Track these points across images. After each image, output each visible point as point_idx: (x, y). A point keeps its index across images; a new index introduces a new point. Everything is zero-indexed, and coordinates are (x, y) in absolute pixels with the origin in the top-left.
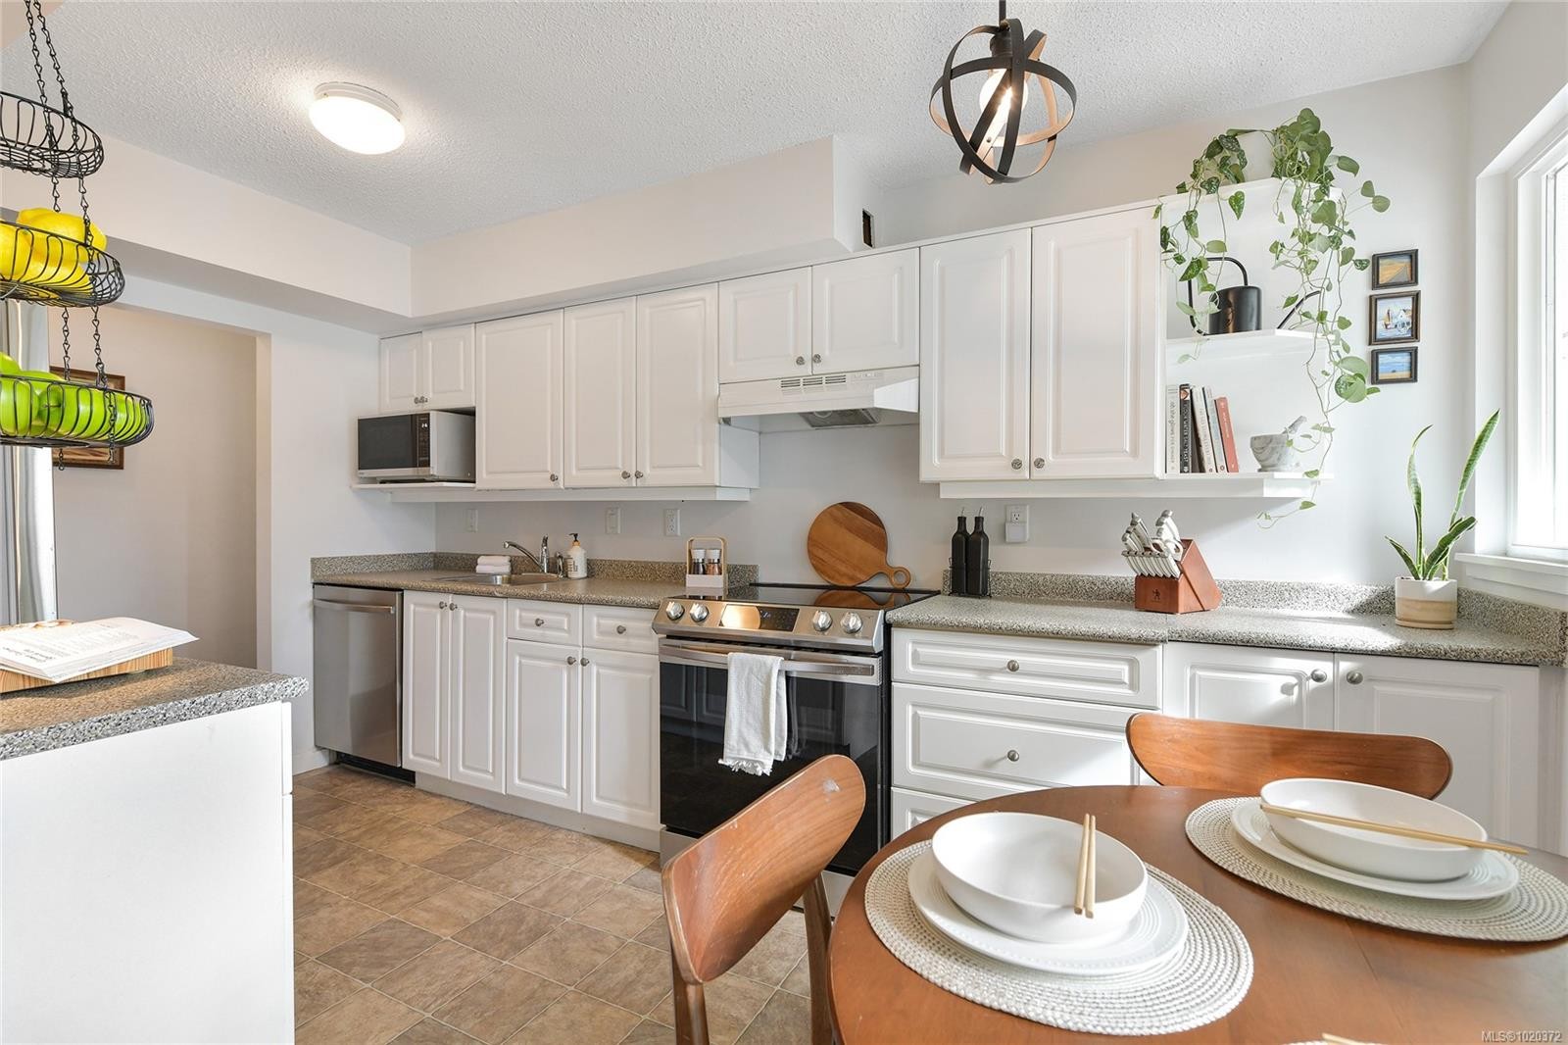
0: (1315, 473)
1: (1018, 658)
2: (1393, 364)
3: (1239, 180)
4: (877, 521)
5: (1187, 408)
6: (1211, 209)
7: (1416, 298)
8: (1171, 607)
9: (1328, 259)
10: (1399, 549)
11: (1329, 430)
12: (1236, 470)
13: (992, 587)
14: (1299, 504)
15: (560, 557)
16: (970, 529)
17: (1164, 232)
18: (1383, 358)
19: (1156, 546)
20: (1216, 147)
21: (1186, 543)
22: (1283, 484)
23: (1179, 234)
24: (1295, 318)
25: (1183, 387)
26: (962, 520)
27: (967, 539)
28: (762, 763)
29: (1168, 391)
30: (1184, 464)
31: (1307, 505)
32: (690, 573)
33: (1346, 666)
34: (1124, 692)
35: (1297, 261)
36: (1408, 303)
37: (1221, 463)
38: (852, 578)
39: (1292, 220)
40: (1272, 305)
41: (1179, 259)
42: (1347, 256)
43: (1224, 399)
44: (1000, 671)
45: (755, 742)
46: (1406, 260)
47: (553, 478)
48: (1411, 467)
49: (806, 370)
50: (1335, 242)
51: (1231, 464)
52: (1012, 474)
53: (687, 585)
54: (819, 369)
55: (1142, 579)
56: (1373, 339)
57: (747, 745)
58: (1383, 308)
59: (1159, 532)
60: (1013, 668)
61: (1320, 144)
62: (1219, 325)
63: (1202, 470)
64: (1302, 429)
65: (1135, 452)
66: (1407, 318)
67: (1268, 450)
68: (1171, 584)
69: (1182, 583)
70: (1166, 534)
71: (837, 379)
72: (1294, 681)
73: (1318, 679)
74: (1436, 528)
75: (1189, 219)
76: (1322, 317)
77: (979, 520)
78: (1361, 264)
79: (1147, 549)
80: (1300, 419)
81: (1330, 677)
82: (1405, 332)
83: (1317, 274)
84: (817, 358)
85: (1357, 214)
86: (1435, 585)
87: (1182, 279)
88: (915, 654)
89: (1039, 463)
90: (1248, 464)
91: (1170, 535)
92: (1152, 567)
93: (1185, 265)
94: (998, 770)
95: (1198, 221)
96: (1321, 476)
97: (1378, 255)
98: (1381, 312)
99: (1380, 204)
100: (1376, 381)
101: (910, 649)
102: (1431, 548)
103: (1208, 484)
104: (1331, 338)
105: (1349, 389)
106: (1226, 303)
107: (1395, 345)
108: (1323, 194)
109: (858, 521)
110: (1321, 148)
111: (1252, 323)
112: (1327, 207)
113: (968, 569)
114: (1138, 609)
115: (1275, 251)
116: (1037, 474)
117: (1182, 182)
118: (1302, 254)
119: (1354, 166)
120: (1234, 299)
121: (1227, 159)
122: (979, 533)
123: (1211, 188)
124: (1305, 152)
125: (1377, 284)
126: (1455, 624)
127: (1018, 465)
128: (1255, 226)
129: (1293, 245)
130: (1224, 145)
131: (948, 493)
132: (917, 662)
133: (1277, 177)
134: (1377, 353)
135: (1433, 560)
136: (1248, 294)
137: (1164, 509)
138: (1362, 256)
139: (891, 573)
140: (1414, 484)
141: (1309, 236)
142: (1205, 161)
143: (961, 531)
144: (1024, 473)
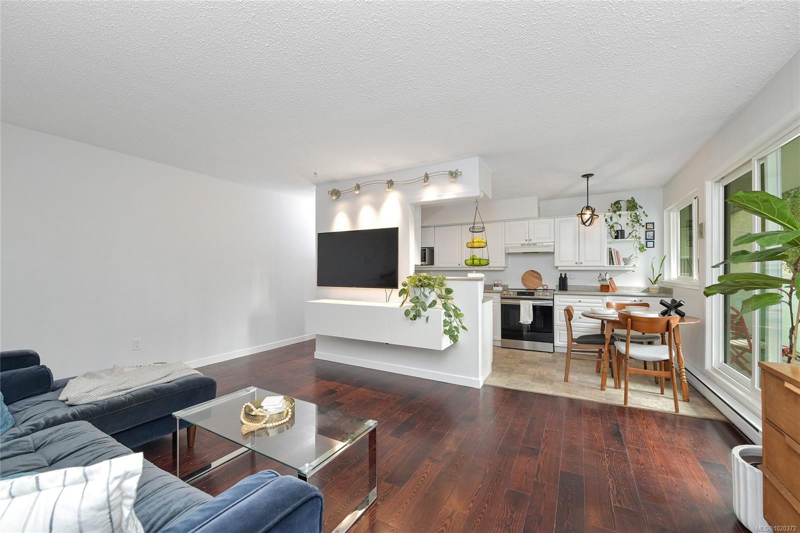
1: (581, 300)
2: (650, 244)
3: (619, 210)
4: (539, 274)
5: (611, 253)
6: (615, 216)
7: (654, 231)
8: (608, 291)
9: (637, 225)
10: (649, 279)
11: (637, 257)
16: (563, 276)
17: (606, 219)
18: (648, 243)
19: (605, 279)
20: (615, 203)
21: (611, 278)
22: (629, 267)
23: (609, 220)
24: (631, 236)
25: (610, 249)
26: (561, 274)
27: (562, 279)
28: (529, 322)
29: (607, 249)
30: (610, 263)
31: (633, 271)
33: (640, 298)
34: (601, 305)
35: (631, 226)
36: (652, 232)
37: (617, 263)
38: (536, 287)
39: (630, 219)
40: (626, 235)
41: (609, 225)
42: (641, 224)
43: (617, 251)
44: (577, 302)
45: (527, 318)
46: (652, 224)
47: (459, 265)
48: (652, 264)
49: (527, 242)
50: (638, 221)
51: (619, 264)
52: (575, 265)
53: (493, 289)
54: (530, 242)
55: (602, 286)
56: (646, 239)
57: (525, 318)
58: (648, 233)
59: (605, 276)
60: (580, 301)
62: (617, 237)
64: (633, 257)
65: (601, 261)
66: (652, 235)
67: (626, 261)
68: (608, 286)
69: (610, 286)
70: (607, 277)
71: (535, 244)
72: (631, 301)
73: (635, 301)
74: (656, 275)
75: (611, 218)
76: (636, 236)
77: (565, 274)
78: (643, 226)
79: (603, 280)
80: (632, 255)
81: (637, 301)
82: (652, 238)
83: (635, 229)
84: (531, 240)
85: (643, 217)
86: (656, 285)
87: (610, 229)
88: (559, 300)
89: (581, 263)
90: (622, 264)
91: (608, 277)
92: (604, 283)
94: (577, 321)
95: (613, 219)
96: (636, 265)
97: (647, 223)
98: (648, 234)
99: (647, 216)
100: (647, 247)
101: (558, 299)
102: (655, 279)
103: (615, 267)
104: (638, 240)
105: (642, 249)
106: (618, 233)
107: (650, 240)
108: (636, 213)
109: (534, 275)
110: (635, 204)
111: (623, 237)
112: (636, 216)
113: (563, 285)
114: (601, 291)
115: (627, 224)
116: (580, 265)
117: (609, 210)
118: (632, 224)
119: (642, 208)
120: (619, 232)
121: (618, 206)
122: (565, 277)
123: (615, 212)
124: (632, 205)
125: (647, 229)
126: (659, 293)
127: (576, 263)
128: (623, 220)
129: (630, 223)
130: (618, 202)
131: (559, 268)
132: (560, 302)
133: (627, 210)
134: (647, 242)
135: (655, 281)
136: (622, 232)
137: (606, 272)
138: (644, 224)
139: (543, 286)
140: (653, 267)
141: (633, 221)
142: (613, 206)
143: (561, 277)
144: (578, 265)
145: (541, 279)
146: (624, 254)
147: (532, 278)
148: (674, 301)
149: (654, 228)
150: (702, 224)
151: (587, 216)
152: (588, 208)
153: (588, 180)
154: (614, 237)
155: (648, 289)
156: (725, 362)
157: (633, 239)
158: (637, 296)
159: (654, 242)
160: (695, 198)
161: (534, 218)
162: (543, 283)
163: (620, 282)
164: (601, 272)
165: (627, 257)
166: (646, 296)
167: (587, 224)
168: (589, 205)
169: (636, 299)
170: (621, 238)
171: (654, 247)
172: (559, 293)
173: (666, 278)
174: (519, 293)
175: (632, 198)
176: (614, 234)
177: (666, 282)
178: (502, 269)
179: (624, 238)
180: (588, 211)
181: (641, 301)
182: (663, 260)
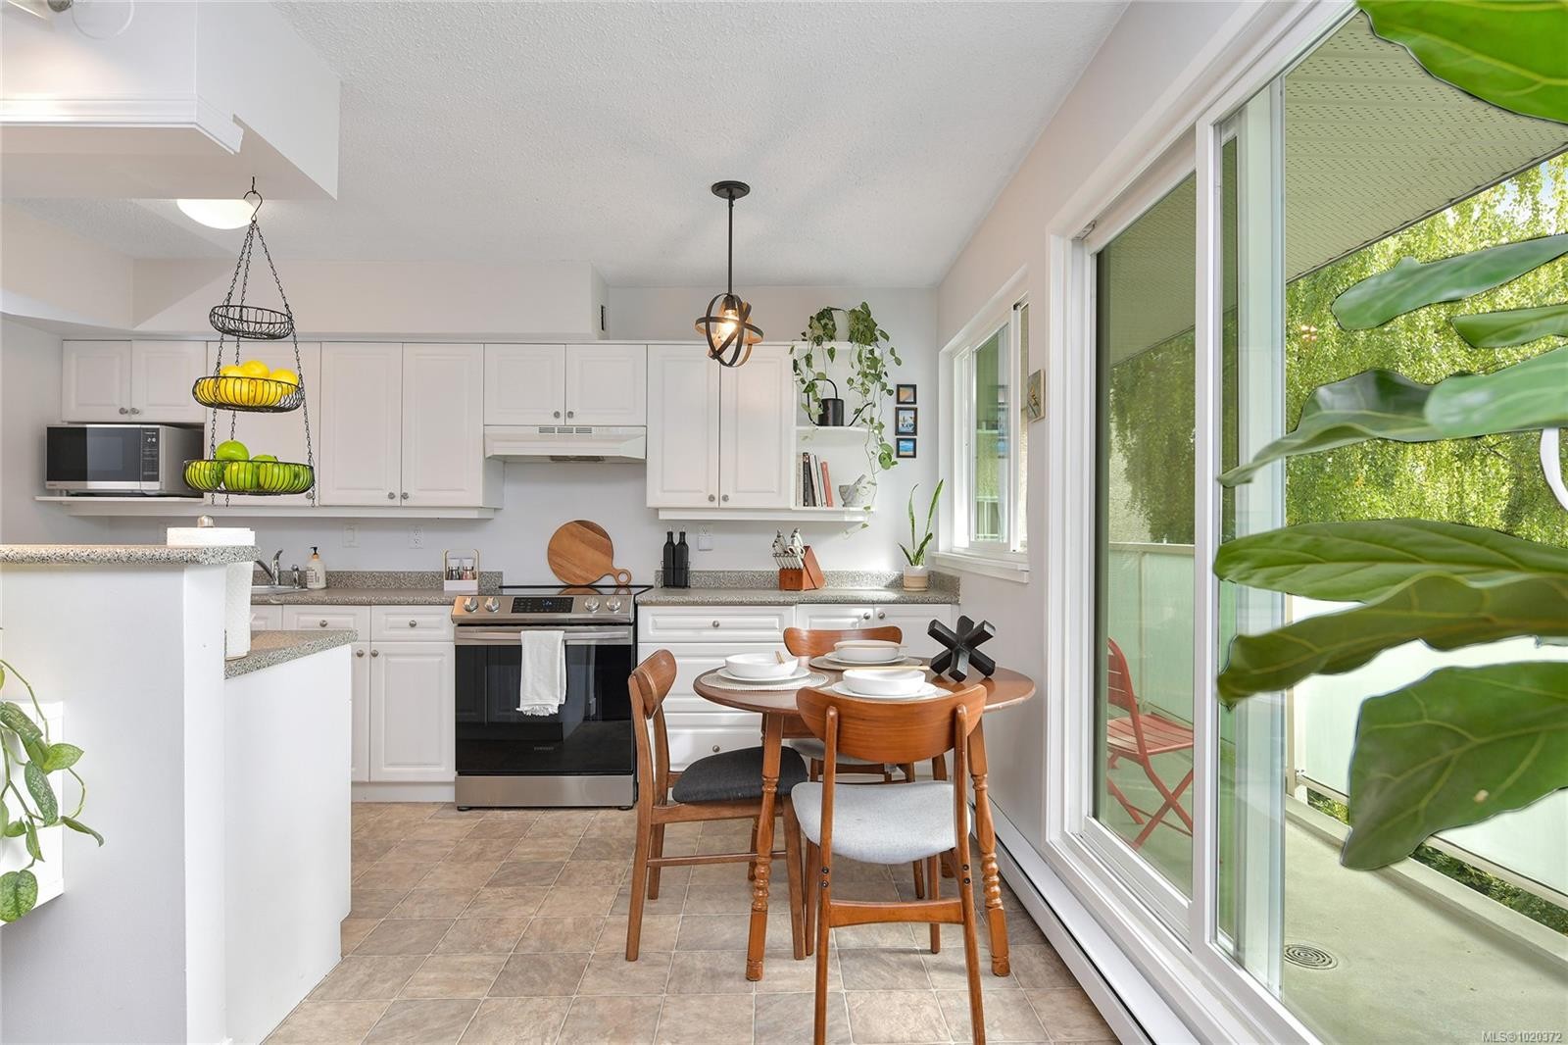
0: (869, 508)
1: (720, 620)
2: (907, 447)
3: (831, 338)
4: (605, 535)
5: (807, 467)
6: (819, 353)
7: (916, 410)
8: (798, 587)
9: (875, 388)
10: (904, 550)
11: (875, 484)
12: (832, 506)
13: (692, 582)
14: (861, 525)
15: (297, 569)
16: (676, 541)
17: (795, 362)
18: (902, 443)
19: (791, 550)
20: (820, 316)
21: (807, 548)
22: (854, 514)
23: (802, 364)
24: (859, 420)
25: (804, 454)
26: (670, 534)
27: (674, 549)
28: (552, 705)
29: (798, 456)
30: (805, 500)
31: (865, 526)
32: (447, 579)
33: (879, 609)
35: (860, 388)
37: (824, 501)
38: (586, 579)
39: (858, 367)
40: (848, 414)
41: (803, 382)
42: (884, 387)
43: (825, 463)
44: (709, 628)
45: (545, 692)
46: (912, 390)
48: (910, 506)
49: (560, 422)
50: (878, 377)
51: (829, 503)
52: (707, 504)
53: (445, 589)
54: (570, 422)
55: (784, 571)
56: (897, 432)
57: (538, 695)
58: (902, 415)
59: (793, 542)
60: (716, 626)
61: (871, 326)
62: (823, 421)
63: (815, 505)
64: (864, 483)
65: (780, 494)
66: (911, 422)
67: (848, 495)
68: (798, 572)
69: (805, 572)
70: (796, 543)
71: (585, 430)
72: (856, 620)
73: (867, 618)
74: (920, 538)
75: (808, 358)
76: (872, 420)
77: (682, 534)
78: (890, 392)
79: (786, 552)
80: (863, 476)
81: (872, 616)
82: (910, 429)
83: (869, 397)
84: (571, 414)
85: (889, 366)
86: (920, 567)
87: (804, 392)
88: (655, 622)
89: (725, 498)
90: (837, 503)
91: (798, 544)
92: (788, 562)
93: (806, 385)
95: (813, 361)
96: (872, 509)
97: (899, 386)
98: (901, 418)
99: (898, 362)
100: (898, 456)
101: (651, 619)
102: (918, 548)
103: (817, 513)
104: (876, 432)
105: (885, 460)
106: (826, 409)
107: (907, 436)
108: (872, 352)
109: (590, 534)
110: (871, 325)
111: (838, 421)
112: (874, 362)
113: (676, 571)
114: (781, 589)
115: (850, 381)
116: (723, 504)
117: (804, 334)
118: (863, 384)
119: (887, 338)
120: (830, 405)
121: (826, 324)
122: (683, 543)
123: (818, 341)
124: (864, 329)
125: (898, 402)
126: (927, 589)
127: (711, 498)
128: (840, 367)
129: (858, 380)
130: (826, 314)
131: (663, 516)
132: (656, 628)
133: (850, 340)
134: (898, 440)
135: (918, 554)
136: (838, 403)
137: (795, 528)
138: (891, 386)
139: (616, 574)
140: (911, 513)
141: (865, 375)
142: (816, 324)
143: (670, 543)
144: (715, 504)
145: (608, 551)
146: (841, 476)
147: (582, 547)
148: (964, 622)
149: (915, 402)
150: (1037, 375)
151: (727, 328)
152: (731, 301)
153: (731, 205)
154: (816, 419)
155: (901, 577)
156: (1096, 815)
157: (864, 430)
158: (873, 603)
159: (915, 440)
160: (1015, 307)
161: (584, 341)
162: (618, 564)
163: (829, 558)
164: (781, 531)
165: (851, 483)
166: (894, 602)
167: (727, 356)
168: (733, 294)
169: (869, 611)
170: (834, 425)
171: (915, 456)
172: (661, 599)
173: (943, 546)
174: (520, 604)
175: (864, 306)
176: (816, 409)
177: (944, 558)
178: (474, 515)
179: (842, 425)
180: (730, 311)
181: (881, 618)
182: (937, 494)
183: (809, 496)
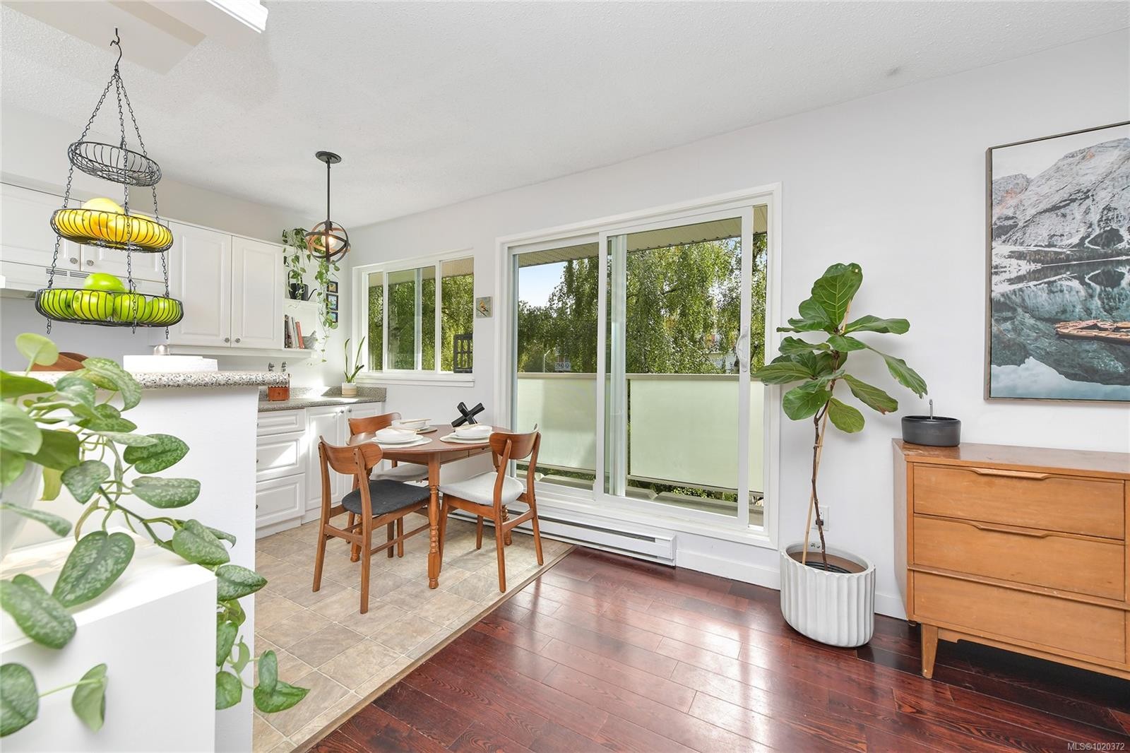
0: (324, 350)
5: (287, 324)
7: (337, 297)
8: (283, 398)
17: (285, 258)
20: (297, 232)
23: (290, 261)
25: (286, 316)
29: (282, 317)
34: (295, 427)
36: (335, 299)
37: (298, 345)
41: (293, 271)
46: (335, 284)
52: (223, 344)
55: (272, 389)
58: (330, 298)
63: (292, 348)
65: (271, 342)
66: (335, 303)
67: (309, 342)
73: (342, 412)
80: (315, 331)
81: (345, 411)
82: (334, 307)
84: (90, 263)
86: (353, 384)
89: (238, 341)
126: (356, 395)
130: (300, 232)
144: (228, 345)
146: (306, 330)
149: (337, 292)
150: (487, 298)
153: (329, 167)
154: (290, 296)
158: (345, 404)
159: (337, 315)
164: (271, 361)
165: (310, 335)
169: (343, 408)
170: (300, 299)
171: (337, 323)
179: (306, 299)
181: (350, 411)
182: (361, 344)
183: (288, 344)
